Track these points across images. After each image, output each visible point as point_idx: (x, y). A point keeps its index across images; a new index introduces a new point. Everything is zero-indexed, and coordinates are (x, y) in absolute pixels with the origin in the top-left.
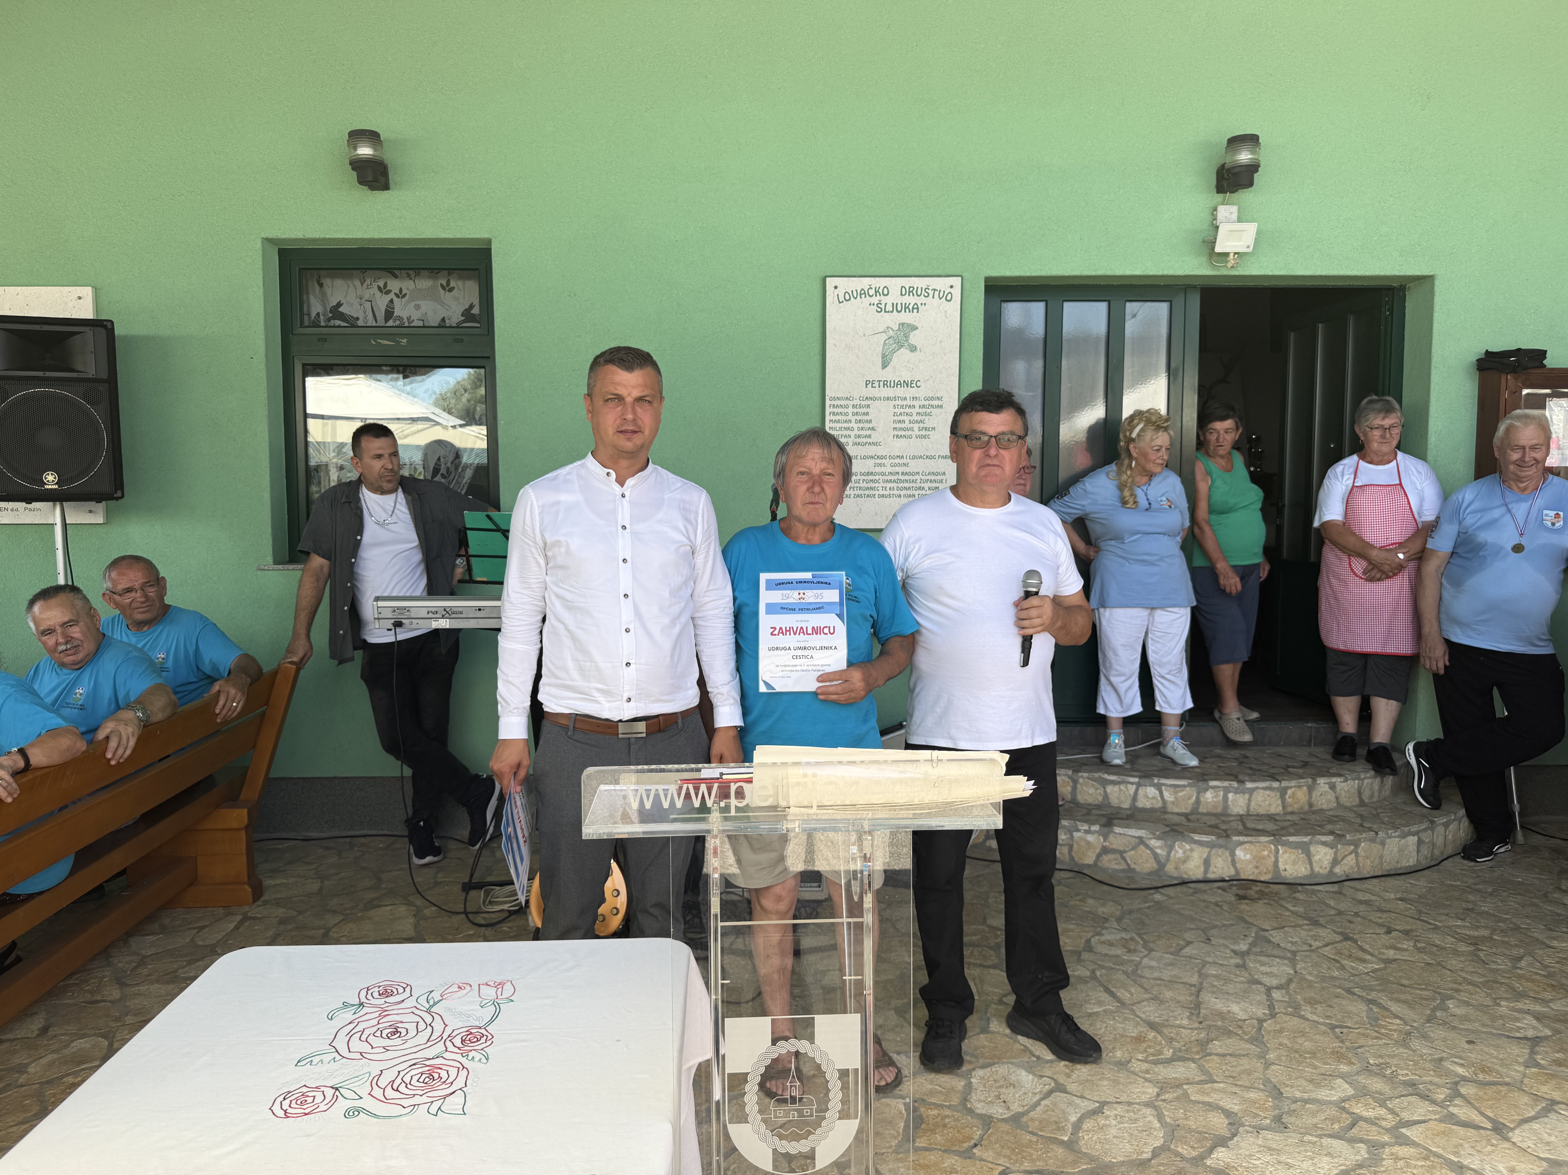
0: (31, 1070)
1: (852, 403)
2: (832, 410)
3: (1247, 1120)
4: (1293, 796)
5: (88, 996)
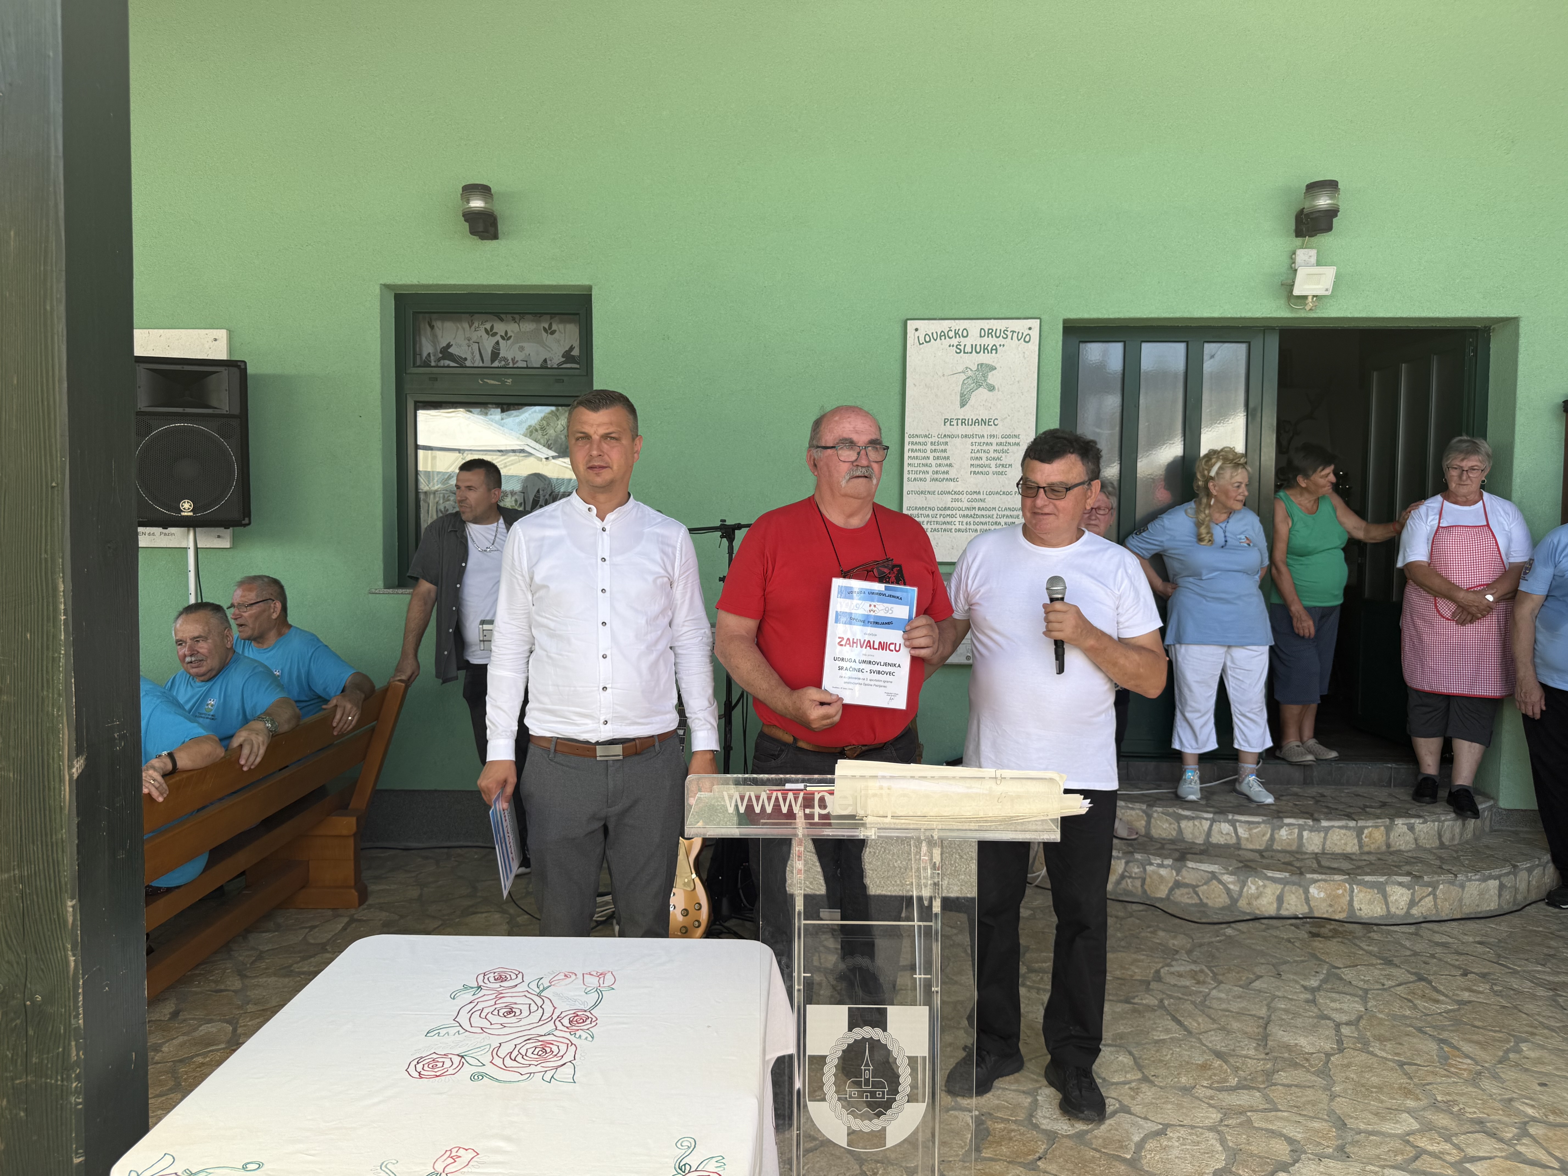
0: (165, 1049)
1: (930, 440)
2: (911, 447)
3: (1310, 1148)
5: (213, 985)
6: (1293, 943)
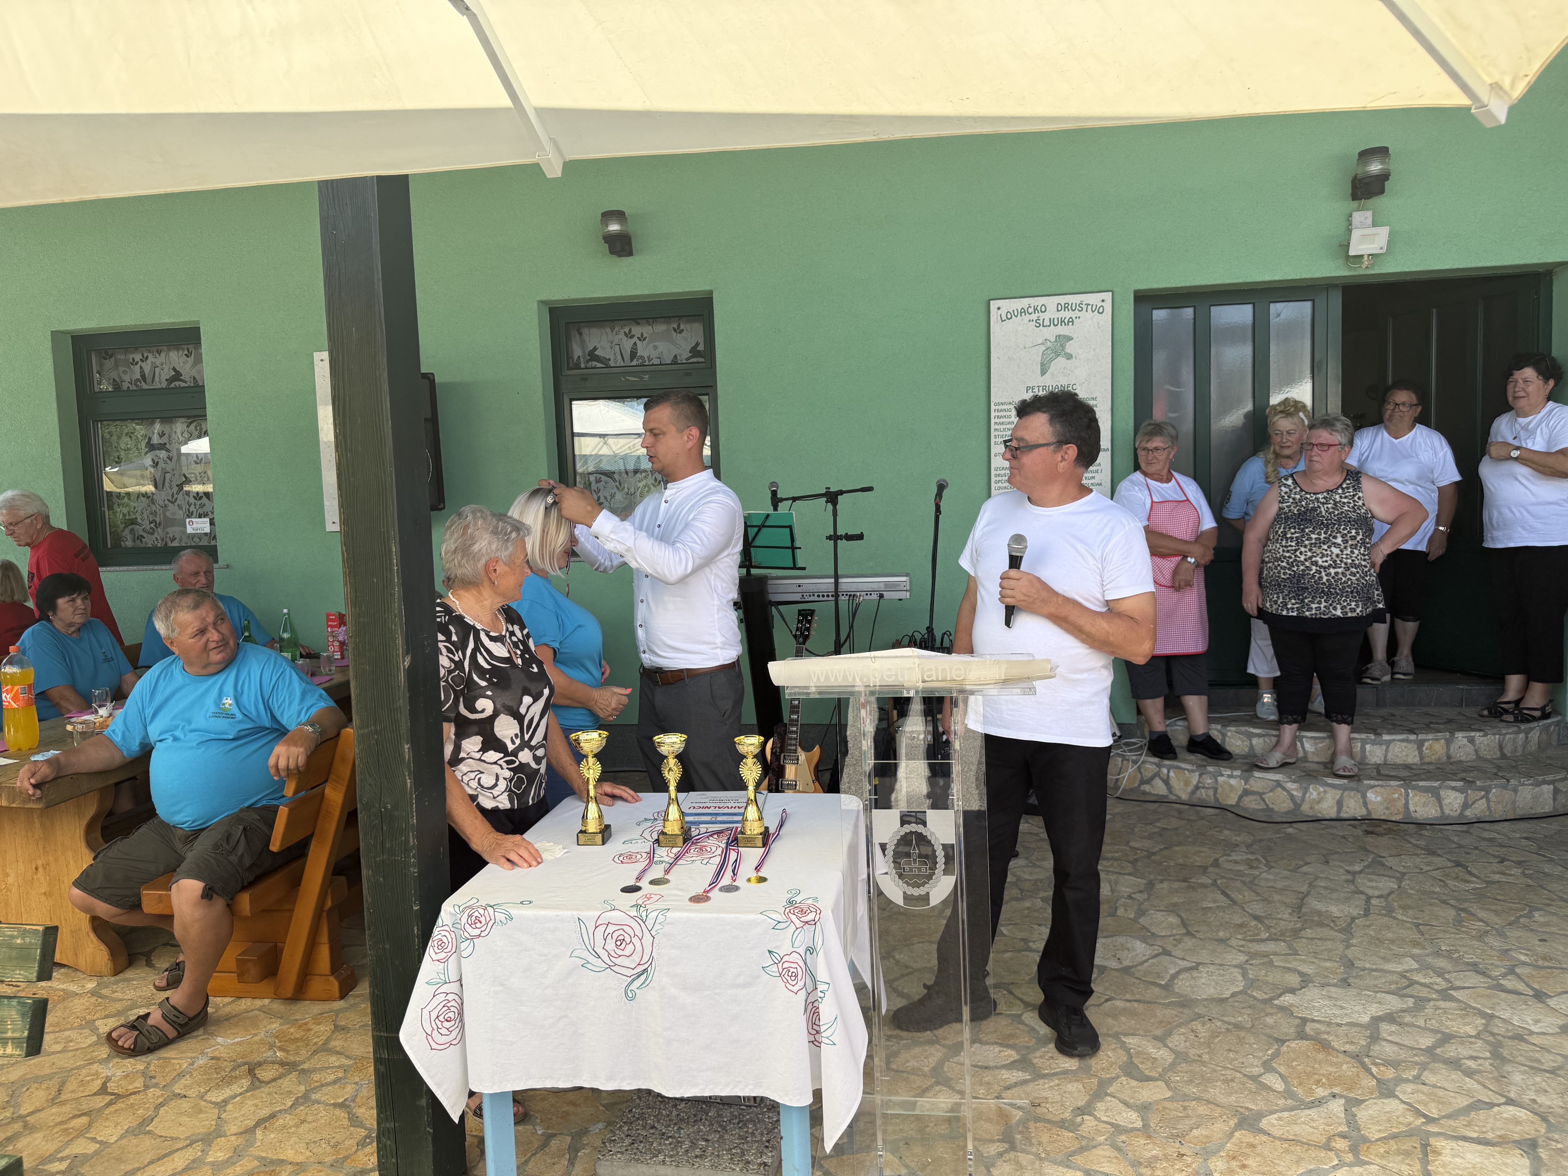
2: (996, 414)
3: (1318, 979)
4: (1430, 748)
6: (1346, 839)
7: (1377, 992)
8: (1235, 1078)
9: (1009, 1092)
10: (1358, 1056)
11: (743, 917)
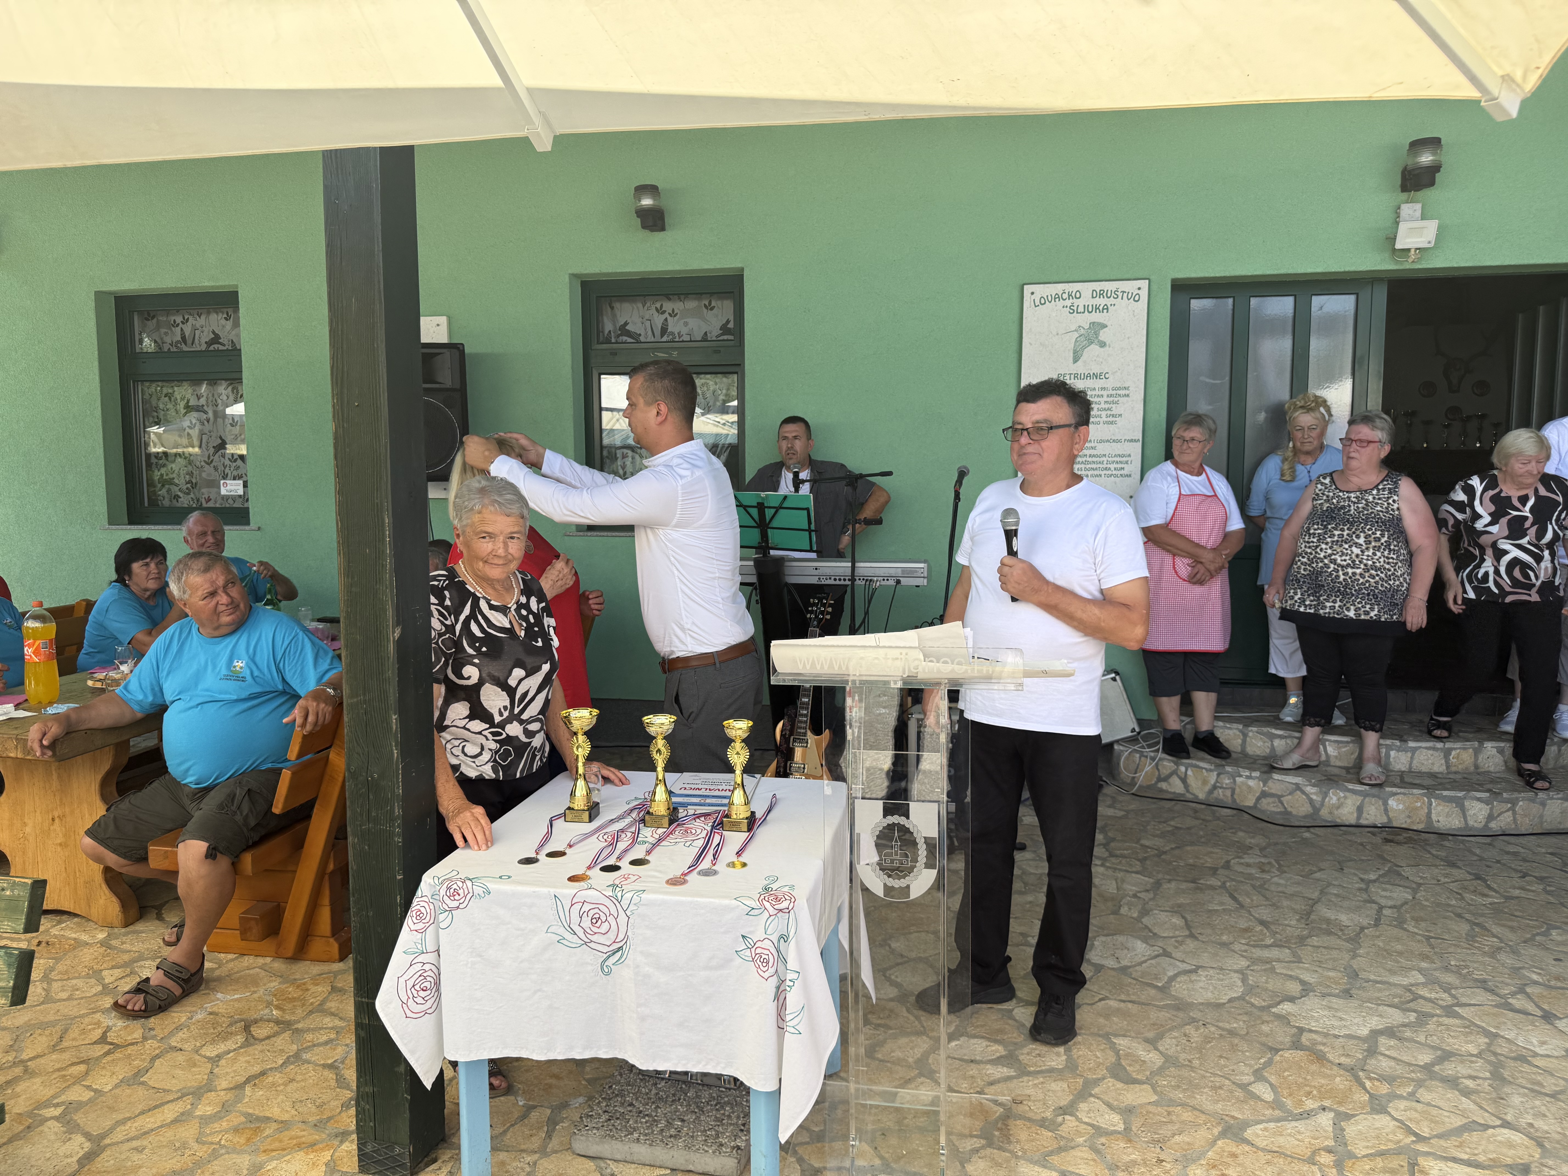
3: (1319, 989)
4: (1457, 757)
6: (1364, 847)
7: (1379, 1005)
8: (1224, 1085)
9: (993, 1087)
10: (1352, 1069)
11: (717, 901)
